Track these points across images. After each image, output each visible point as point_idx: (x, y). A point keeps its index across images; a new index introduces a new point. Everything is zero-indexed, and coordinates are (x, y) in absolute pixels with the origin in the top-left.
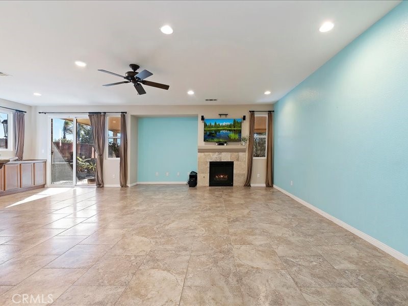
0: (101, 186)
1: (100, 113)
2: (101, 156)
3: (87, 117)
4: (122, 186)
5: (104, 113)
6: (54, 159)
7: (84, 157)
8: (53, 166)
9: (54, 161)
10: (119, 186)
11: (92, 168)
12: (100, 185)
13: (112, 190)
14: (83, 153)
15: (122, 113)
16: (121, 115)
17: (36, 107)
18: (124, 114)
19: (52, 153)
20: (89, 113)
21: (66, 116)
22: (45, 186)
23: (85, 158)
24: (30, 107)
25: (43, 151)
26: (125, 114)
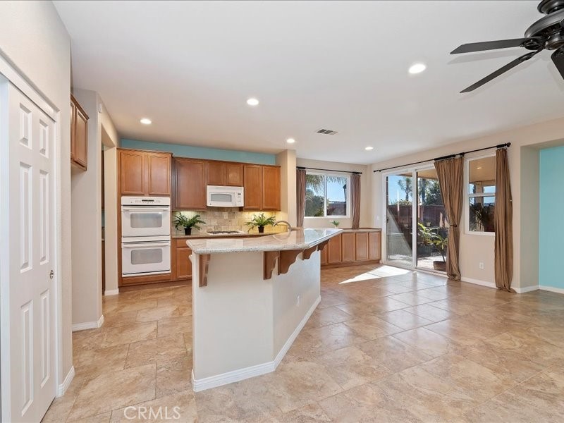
0: (457, 278)
1: (454, 156)
2: (455, 226)
3: (432, 166)
4: (500, 289)
5: (461, 154)
6: (390, 228)
7: (429, 224)
8: (388, 236)
9: (390, 231)
10: (493, 285)
11: (441, 244)
12: (454, 276)
13: (478, 290)
14: (428, 218)
15: (498, 146)
16: (497, 151)
17: (371, 165)
18: (503, 149)
19: (387, 220)
20: (435, 159)
21: (403, 171)
22: (380, 262)
23: (431, 226)
24: (365, 166)
25: (378, 218)
26: (505, 147)
